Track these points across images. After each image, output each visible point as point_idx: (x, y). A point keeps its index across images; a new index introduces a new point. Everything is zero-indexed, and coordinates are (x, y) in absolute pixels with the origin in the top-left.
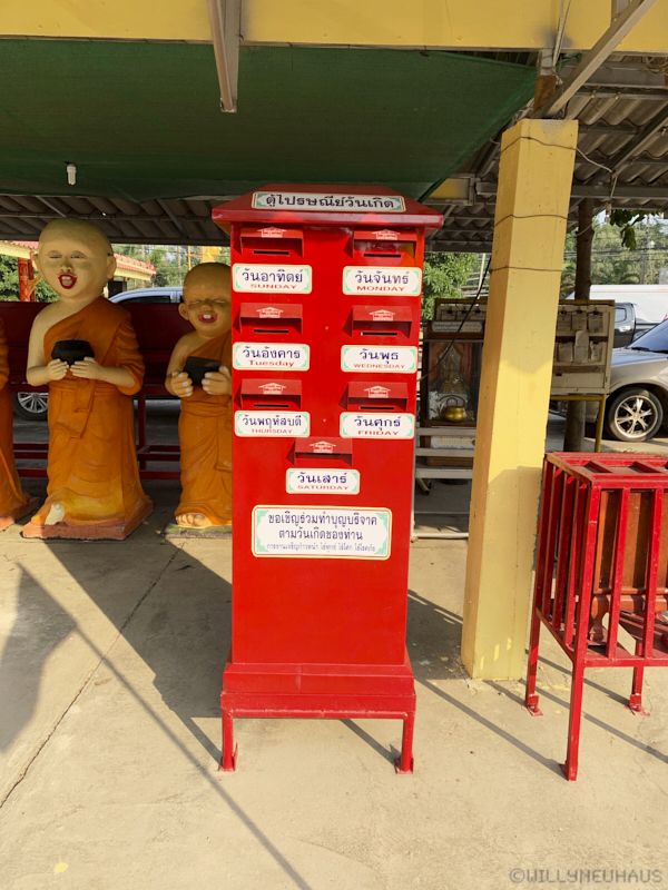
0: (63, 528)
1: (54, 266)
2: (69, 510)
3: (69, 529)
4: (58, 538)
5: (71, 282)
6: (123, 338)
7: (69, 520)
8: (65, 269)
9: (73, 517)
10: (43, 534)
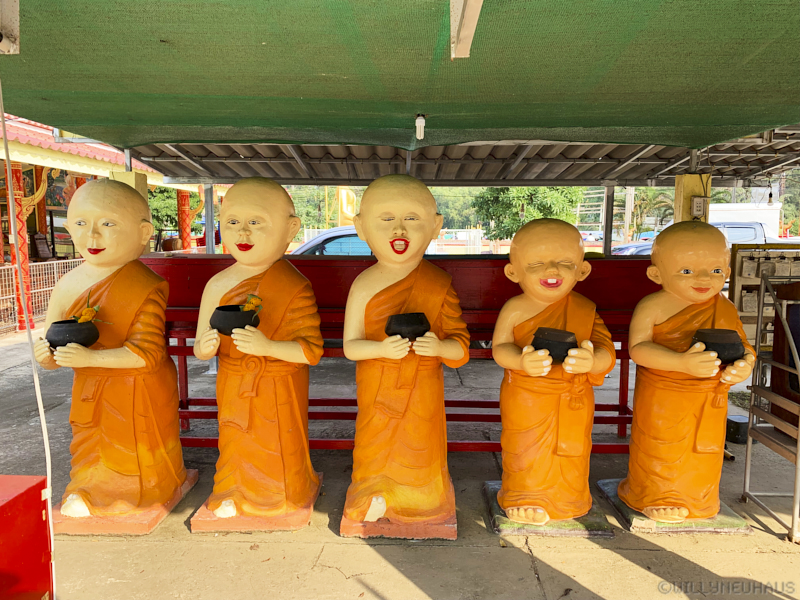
0: (386, 526)
1: (386, 229)
2: (392, 504)
3: (394, 527)
4: (382, 537)
5: (404, 247)
6: (450, 305)
7: (392, 516)
8: (399, 232)
9: (397, 513)
10: (365, 533)
